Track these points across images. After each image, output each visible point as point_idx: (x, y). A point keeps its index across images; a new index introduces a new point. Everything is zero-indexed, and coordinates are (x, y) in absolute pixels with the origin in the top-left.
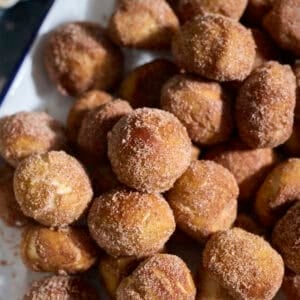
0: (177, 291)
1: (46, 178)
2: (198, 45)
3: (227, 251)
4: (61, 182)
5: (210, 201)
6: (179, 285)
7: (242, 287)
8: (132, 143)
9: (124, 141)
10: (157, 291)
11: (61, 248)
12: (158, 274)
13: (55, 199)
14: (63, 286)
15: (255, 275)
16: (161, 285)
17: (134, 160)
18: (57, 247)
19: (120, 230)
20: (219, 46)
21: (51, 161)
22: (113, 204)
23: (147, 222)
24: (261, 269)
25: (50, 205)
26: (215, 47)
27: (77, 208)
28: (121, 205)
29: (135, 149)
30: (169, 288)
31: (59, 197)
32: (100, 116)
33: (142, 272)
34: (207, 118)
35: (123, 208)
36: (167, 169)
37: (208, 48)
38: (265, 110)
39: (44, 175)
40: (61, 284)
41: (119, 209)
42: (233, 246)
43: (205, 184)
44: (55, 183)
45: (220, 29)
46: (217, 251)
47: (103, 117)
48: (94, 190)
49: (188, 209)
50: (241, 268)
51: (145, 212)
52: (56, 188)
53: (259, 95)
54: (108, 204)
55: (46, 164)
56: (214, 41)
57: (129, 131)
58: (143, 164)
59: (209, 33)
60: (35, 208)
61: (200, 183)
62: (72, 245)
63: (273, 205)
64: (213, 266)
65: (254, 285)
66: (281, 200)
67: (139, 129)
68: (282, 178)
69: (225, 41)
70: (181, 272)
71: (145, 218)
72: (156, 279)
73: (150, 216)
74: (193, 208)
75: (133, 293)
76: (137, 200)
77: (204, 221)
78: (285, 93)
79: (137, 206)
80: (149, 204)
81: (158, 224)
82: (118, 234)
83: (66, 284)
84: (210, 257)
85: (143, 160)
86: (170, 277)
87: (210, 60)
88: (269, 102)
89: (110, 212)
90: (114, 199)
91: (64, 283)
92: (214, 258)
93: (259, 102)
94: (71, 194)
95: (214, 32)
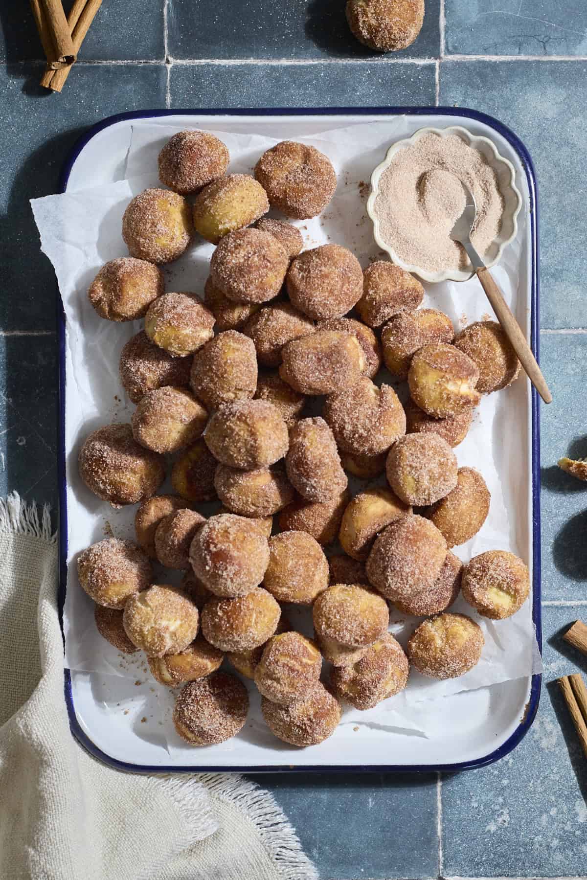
0: (304, 666)
1: (155, 623)
2: (233, 448)
3: (332, 617)
4: (169, 620)
5: (300, 576)
6: (305, 660)
7: (357, 641)
8: (215, 567)
9: (207, 568)
10: (289, 674)
11: (192, 667)
12: (283, 660)
13: (171, 637)
14: (205, 691)
15: (362, 627)
16: (290, 667)
17: (223, 581)
18: (188, 667)
19: (237, 638)
20: (252, 446)
21: (151, 604)
22: (221, 619)
23: (256, 623)
24: (365, 622)
25: (168, 643)
26: (249, 447)
27: (192, 632)
28: (228, 617)
29: (220, 572)
30: (298, 667)
31: (174, 634)
32: (173, 541)
33: (270, 663)
34: (267, 501)
35: (232, 621)
36: (254, 575)
37: (243, 450)
38: (315, 482)
39: (152, 621)
40: (202, 689)
41: (228, 622)
42: (335, 611)
43: (291, 562)
44: (164, 623)
45: (246, 427)
46: (324, 619)
47: (176, 542)
48: (198, 608)
49: (285, 589)
50: (349, 627)
51: (251, 615)
52: (167, 628)
53: (305, 471)
54: (217, 620)
55: (149, 609)
56: (246, 442)
57: (208, 557)
58: (232, 581)
59: (237, 434)
60: (157, 652)
61: (286, 565)
62: (200, 660)
63: (357, 548)
64: (326, 633)
65: (366, 636)
66: (362, 541)
67: (216, 552)
68: (355, 525)
69: (255, 441)
70: (301, 649)
71: (253, 621)
72: (284, 664)
73: (257, 617)
74: (289, 587)
75: (269, 682)
76: (240, 607)
77: (303, 593)
78: (327, 461)
79: (242, 613)
80: (251, 607)
81: (266, 620)
82: (237, 642)
83: (208, 688)
84: (321, 626)
85: (231, 578)
86: (295, 657)
87: (250, 459)
88: (316, 474)
89: (221, 627)
90: (220, 613)
91: (205, 687)
92: (323, 627)
93: (308, 477)
94: (181, 625)
95: (242, 433)
